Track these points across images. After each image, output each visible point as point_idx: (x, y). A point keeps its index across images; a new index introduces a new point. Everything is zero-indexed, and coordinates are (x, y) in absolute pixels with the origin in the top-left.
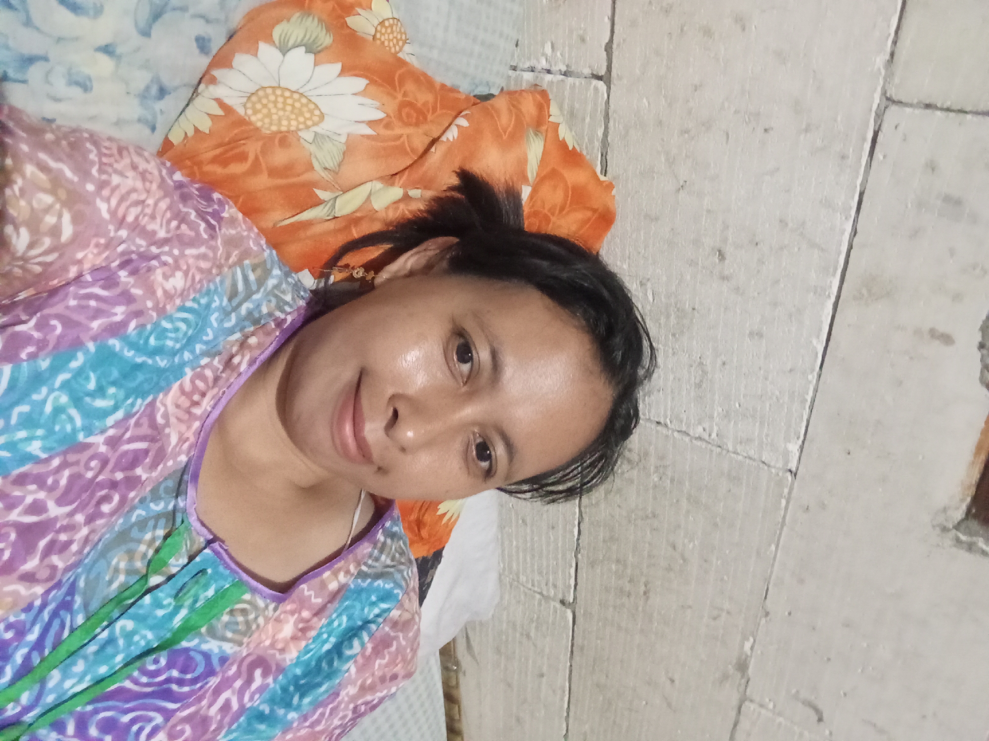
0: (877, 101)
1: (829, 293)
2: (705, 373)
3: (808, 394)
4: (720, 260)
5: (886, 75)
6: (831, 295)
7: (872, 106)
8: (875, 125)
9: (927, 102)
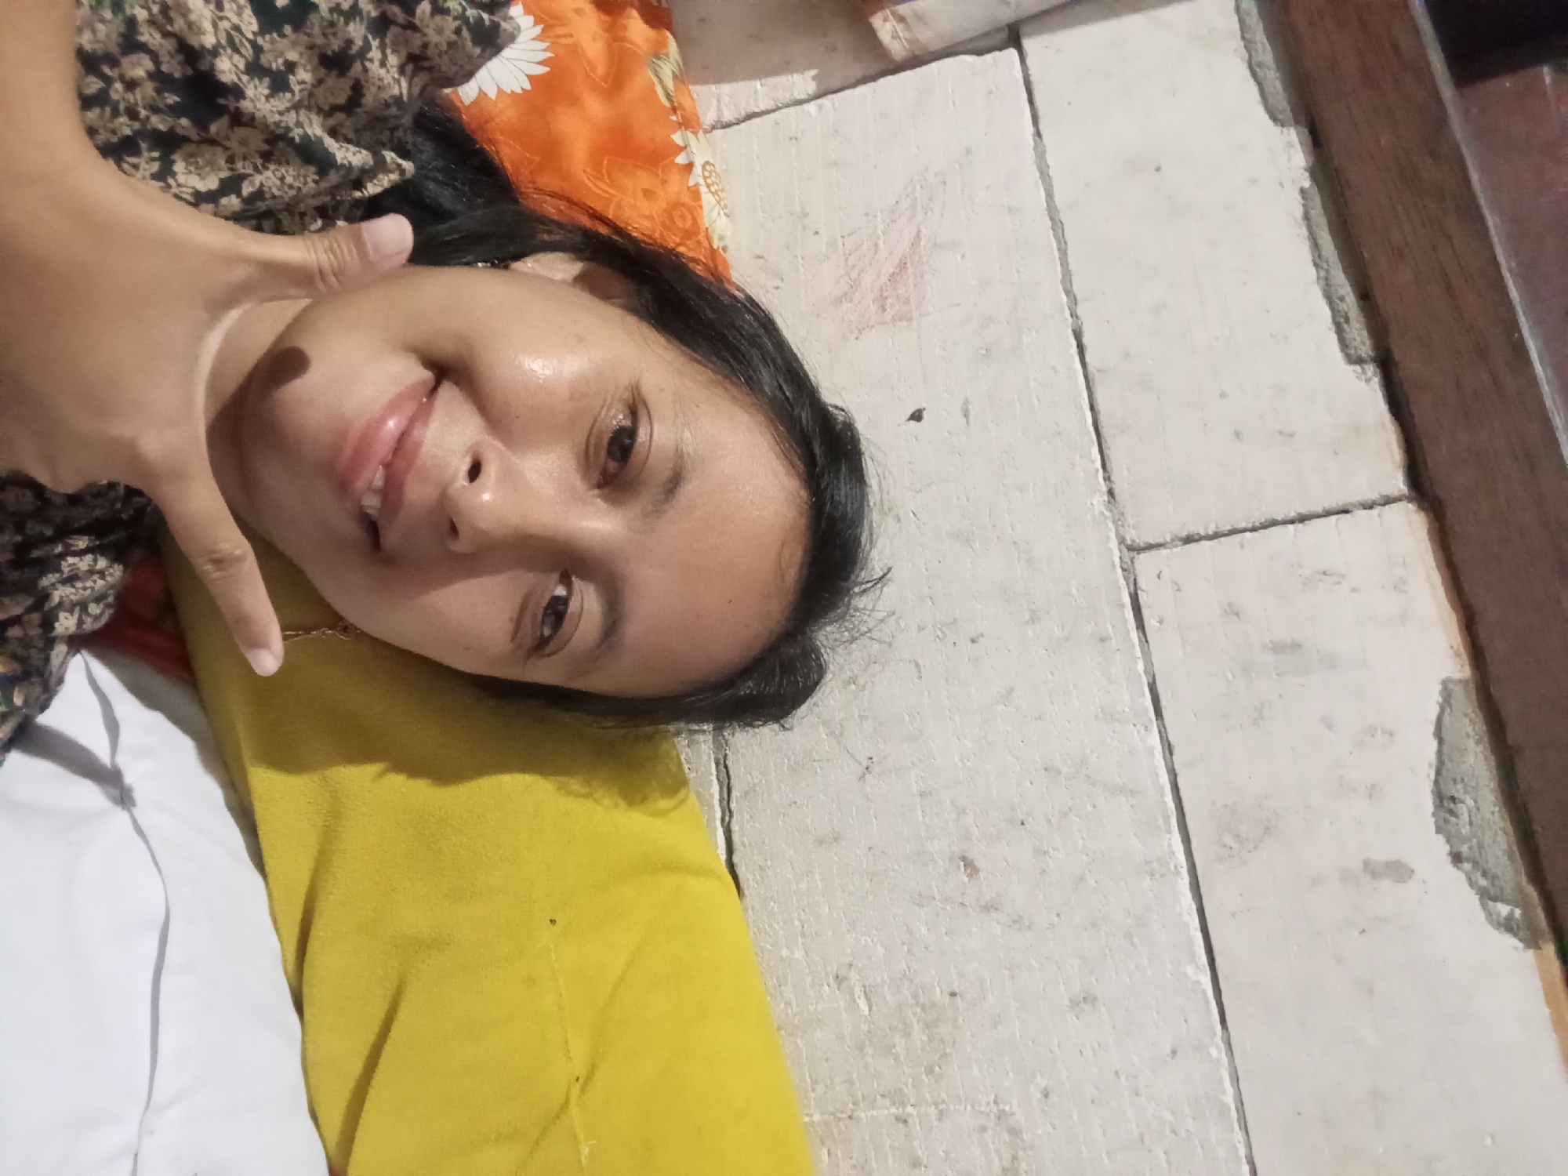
0: (1117, 554)
1: (1176, 867)
2: (1014, 1132)
3: (1224, 1092)
4: (970, 876)
5: (1113, 518)
6: (1180, 869)
7: (1113, 562)
8: (1128, 584)
9: (1184, 534)
